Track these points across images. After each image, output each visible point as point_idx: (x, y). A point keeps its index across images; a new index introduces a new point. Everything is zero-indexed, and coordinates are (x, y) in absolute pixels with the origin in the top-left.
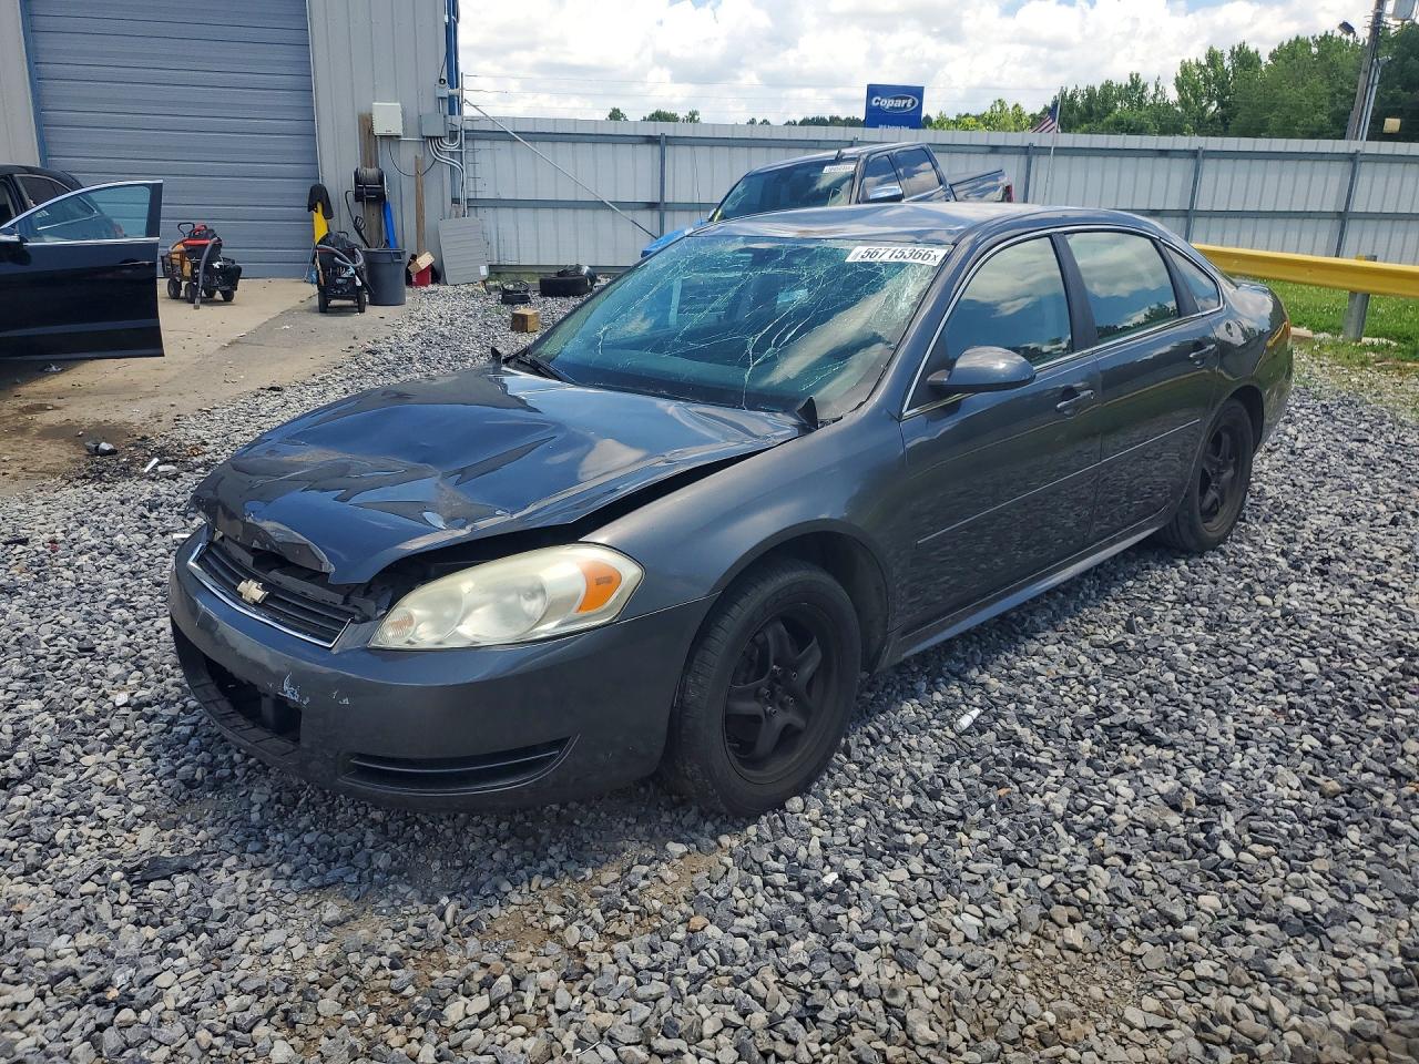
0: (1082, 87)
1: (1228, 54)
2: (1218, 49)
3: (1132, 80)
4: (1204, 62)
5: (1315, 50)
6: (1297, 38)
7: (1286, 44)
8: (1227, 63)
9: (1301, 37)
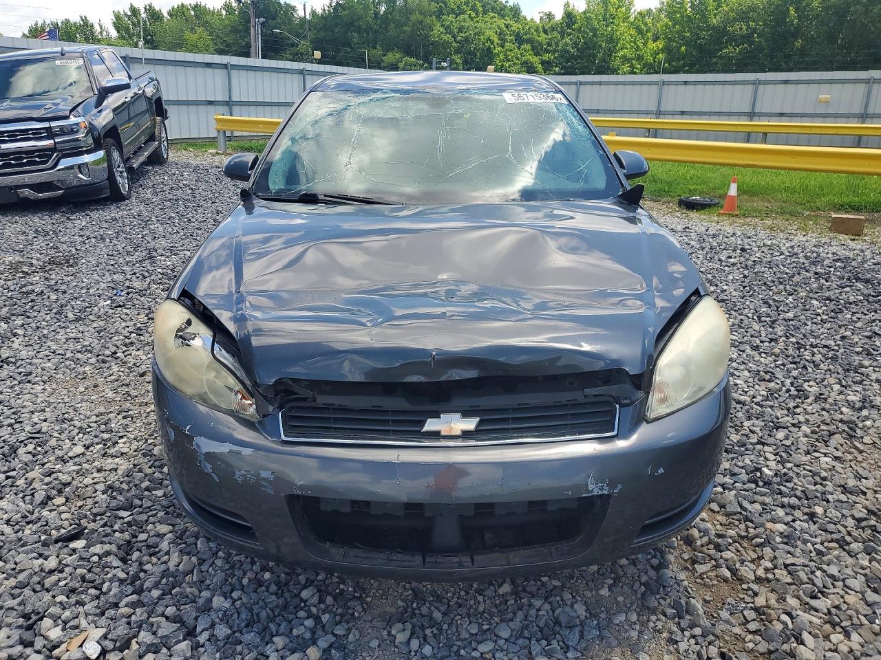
0: (48, 22)
1: (143, 10)
2: (136, 5)
3: (83, 20)
4: (129, 13)
5: (192, 13)
6: (182, 5)
7: (176, 7)
8: (143, 15)
9: (185, 3)
